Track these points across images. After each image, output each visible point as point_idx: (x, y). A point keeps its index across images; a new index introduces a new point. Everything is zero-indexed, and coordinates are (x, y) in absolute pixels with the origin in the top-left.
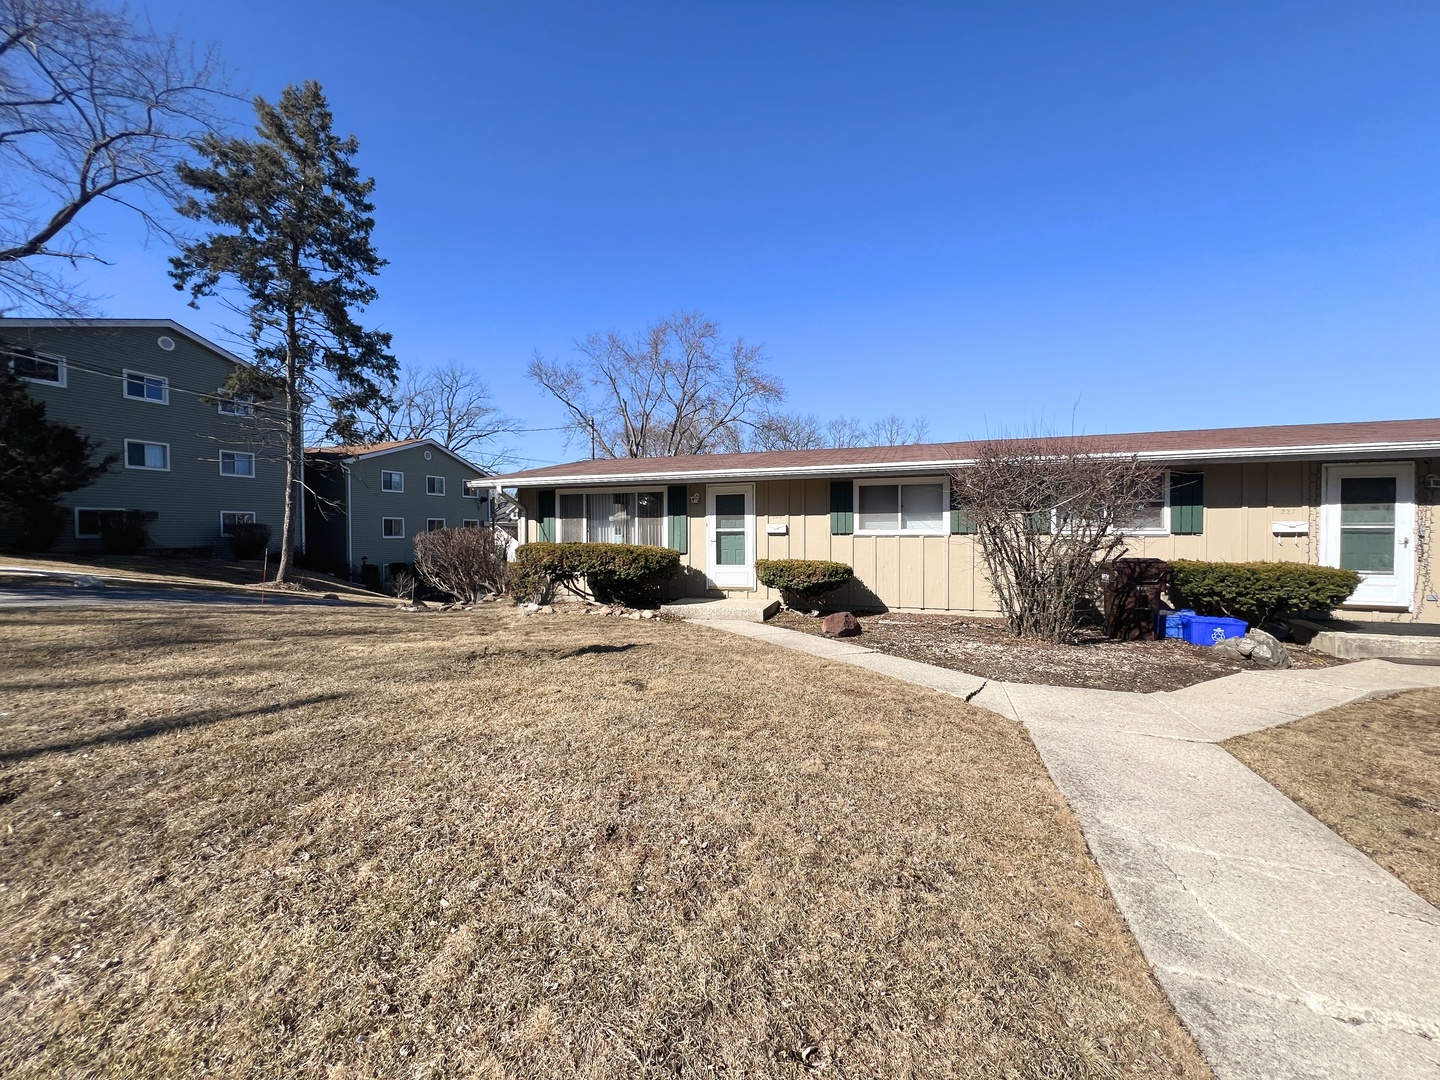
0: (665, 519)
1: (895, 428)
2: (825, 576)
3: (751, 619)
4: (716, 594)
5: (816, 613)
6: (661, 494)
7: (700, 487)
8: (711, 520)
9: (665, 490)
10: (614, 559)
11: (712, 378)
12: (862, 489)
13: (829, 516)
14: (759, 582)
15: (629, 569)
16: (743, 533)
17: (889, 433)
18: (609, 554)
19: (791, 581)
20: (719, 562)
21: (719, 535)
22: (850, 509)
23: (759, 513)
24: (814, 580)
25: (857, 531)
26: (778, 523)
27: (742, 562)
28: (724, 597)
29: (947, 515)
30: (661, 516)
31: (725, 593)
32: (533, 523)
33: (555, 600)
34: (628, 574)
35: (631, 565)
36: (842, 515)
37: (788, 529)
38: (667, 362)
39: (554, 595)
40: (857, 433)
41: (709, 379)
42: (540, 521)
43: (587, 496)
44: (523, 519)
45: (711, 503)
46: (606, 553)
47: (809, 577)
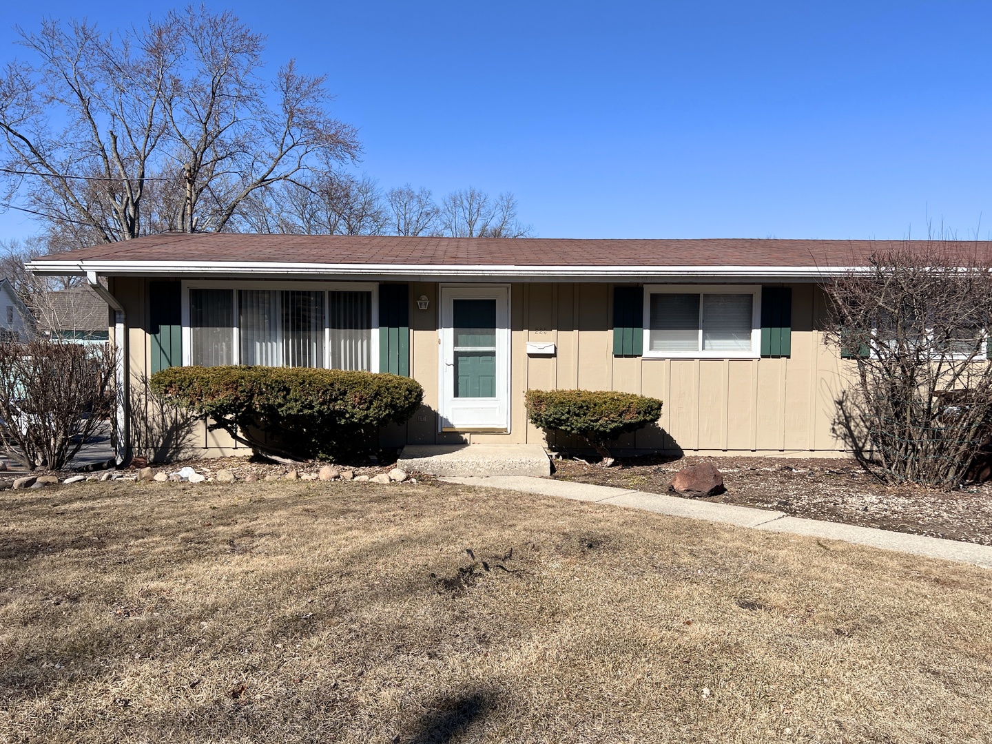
0: (375, 333)
1: (475, 206)
2: (639, 413)
3: (532, 473)
4: (454, 440)
5: (610, 461)
6: (369, 294)
7: (431, 287)
8: (446, 334)
9: (374, 289)
10: (345, 393)
11: (244, 114)
12: (654, 297)
13: (611, 332)
14: (530, 420)
15: (368, 408)
16: (493, 354)
17: (467, 212)
18: (337, 386)
19: (597, 421)
20: (456, 395)
21: (457, 355)
22: (639, 324)
23: (516, 326)
24: (627, 419)
25: (647, 353)
26: (542, 341)
27: (491, 393)
28: (464, 443)
29: (757, 334)
30: (369, 327)
31: (466, 436)
32: (137, 334)
33: (181, 456)
34: (366, 417)
35: (371, 403)
36: (628, 330)
37: (556, 348)
38: (176, 83)
39: (178, 449)
40: (428, 209)
41: (239, 116)
42: (153, 329)
43: (240, 292)
44: (120, 327)
45: (446, 310)
46: (331, 385)
47: (620, 415)
